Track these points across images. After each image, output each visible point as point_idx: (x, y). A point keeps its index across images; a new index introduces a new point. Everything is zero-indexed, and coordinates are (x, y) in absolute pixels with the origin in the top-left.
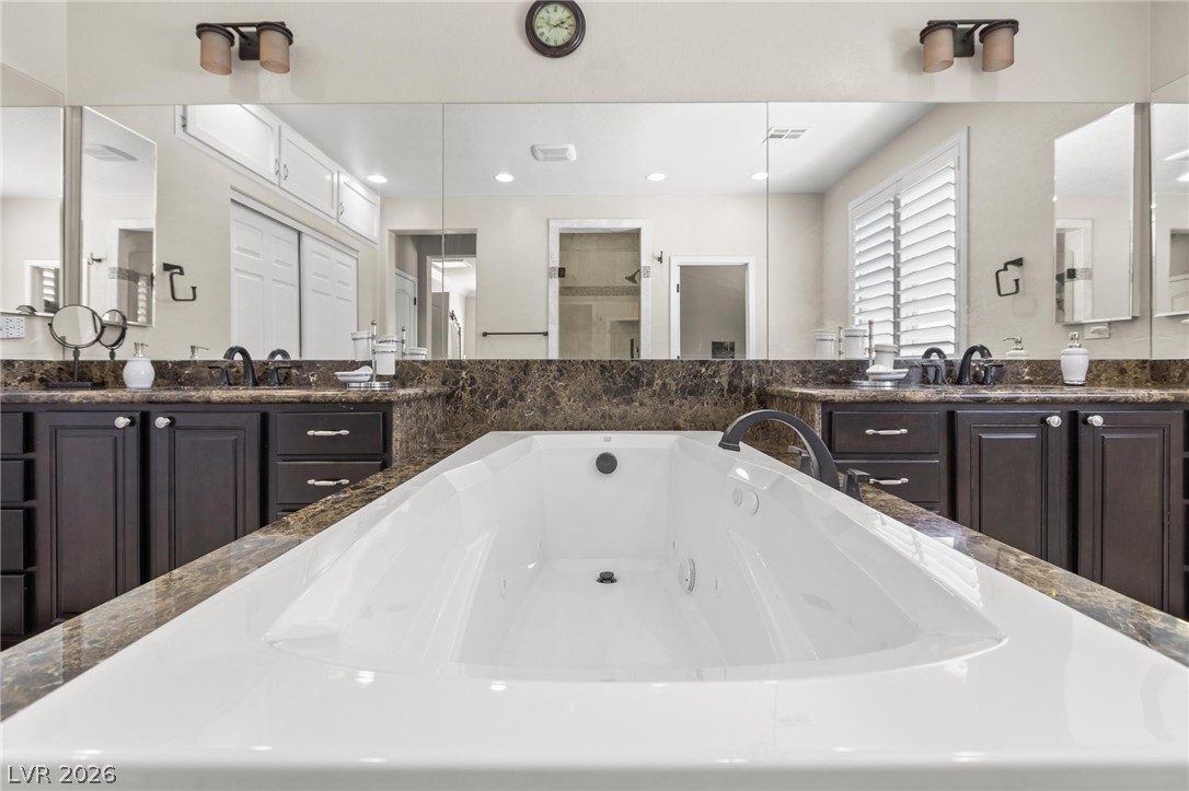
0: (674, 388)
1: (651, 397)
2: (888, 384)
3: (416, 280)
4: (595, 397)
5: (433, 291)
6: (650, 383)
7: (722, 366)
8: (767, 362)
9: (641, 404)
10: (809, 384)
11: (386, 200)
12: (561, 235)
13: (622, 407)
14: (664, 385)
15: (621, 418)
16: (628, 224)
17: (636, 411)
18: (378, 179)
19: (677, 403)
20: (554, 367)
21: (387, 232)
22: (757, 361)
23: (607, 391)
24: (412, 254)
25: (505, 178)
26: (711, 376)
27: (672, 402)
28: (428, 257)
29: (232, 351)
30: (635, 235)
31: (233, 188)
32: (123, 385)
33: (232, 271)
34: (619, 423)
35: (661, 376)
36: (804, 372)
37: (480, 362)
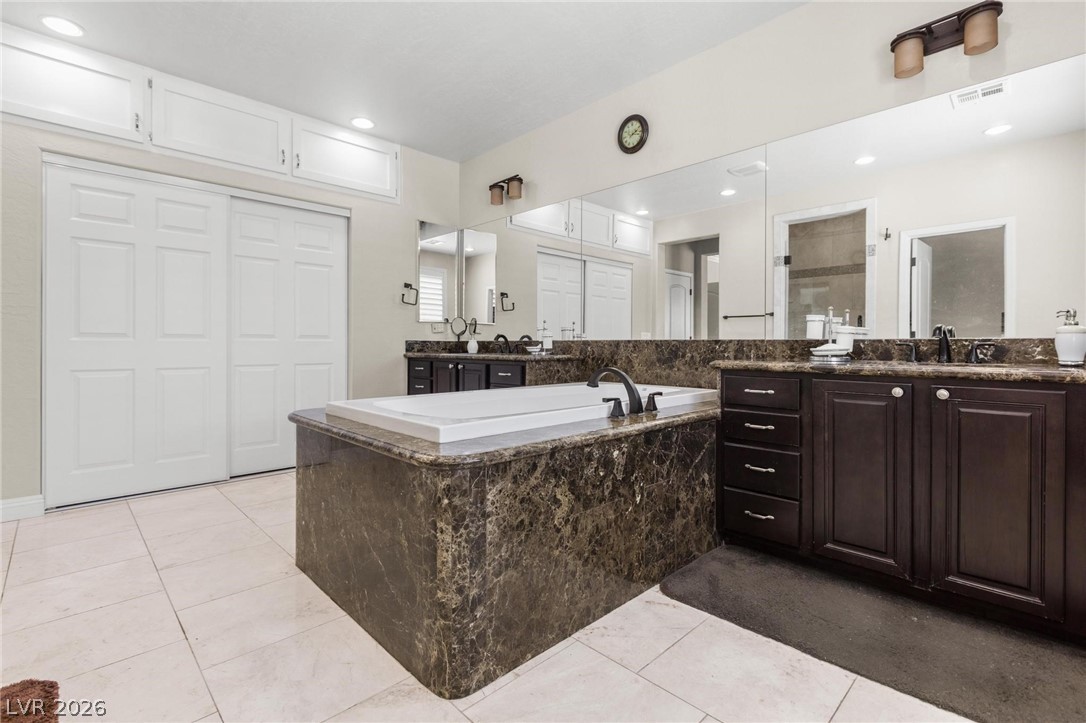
0: (698, 359)
1: (684, 365)
2: (834, 359)
3: (692, 275)
4: (653, 364)
5: (709, 282)
6: (683, 356)
7: (730, 345)
8: (763, 341)
9: (678, 370)
10: (796, 359)
11: (657, 224)
12: (790, 226)
13: (667, 371)
14: (692, 357)
15: (667, 378)
16: (852, 207)
17: (675, 374)
18: (643, 212)
19: (700, 370)
20: (631, 345)
21: (657, 246)
22: (755, 341)
23: (659, 360)
24: (688, 257)
25: (728, 192)
26: (722, 352)
27: (697, 369)
28: (703, 256)
29: (499, 336)
30: (860, 216)
31: (539, 246)
32: (467, 352)
33: (539, 290)
34: (665, 381)
35: (690, 351)
36: (792, 349)
37: (596, 342)
